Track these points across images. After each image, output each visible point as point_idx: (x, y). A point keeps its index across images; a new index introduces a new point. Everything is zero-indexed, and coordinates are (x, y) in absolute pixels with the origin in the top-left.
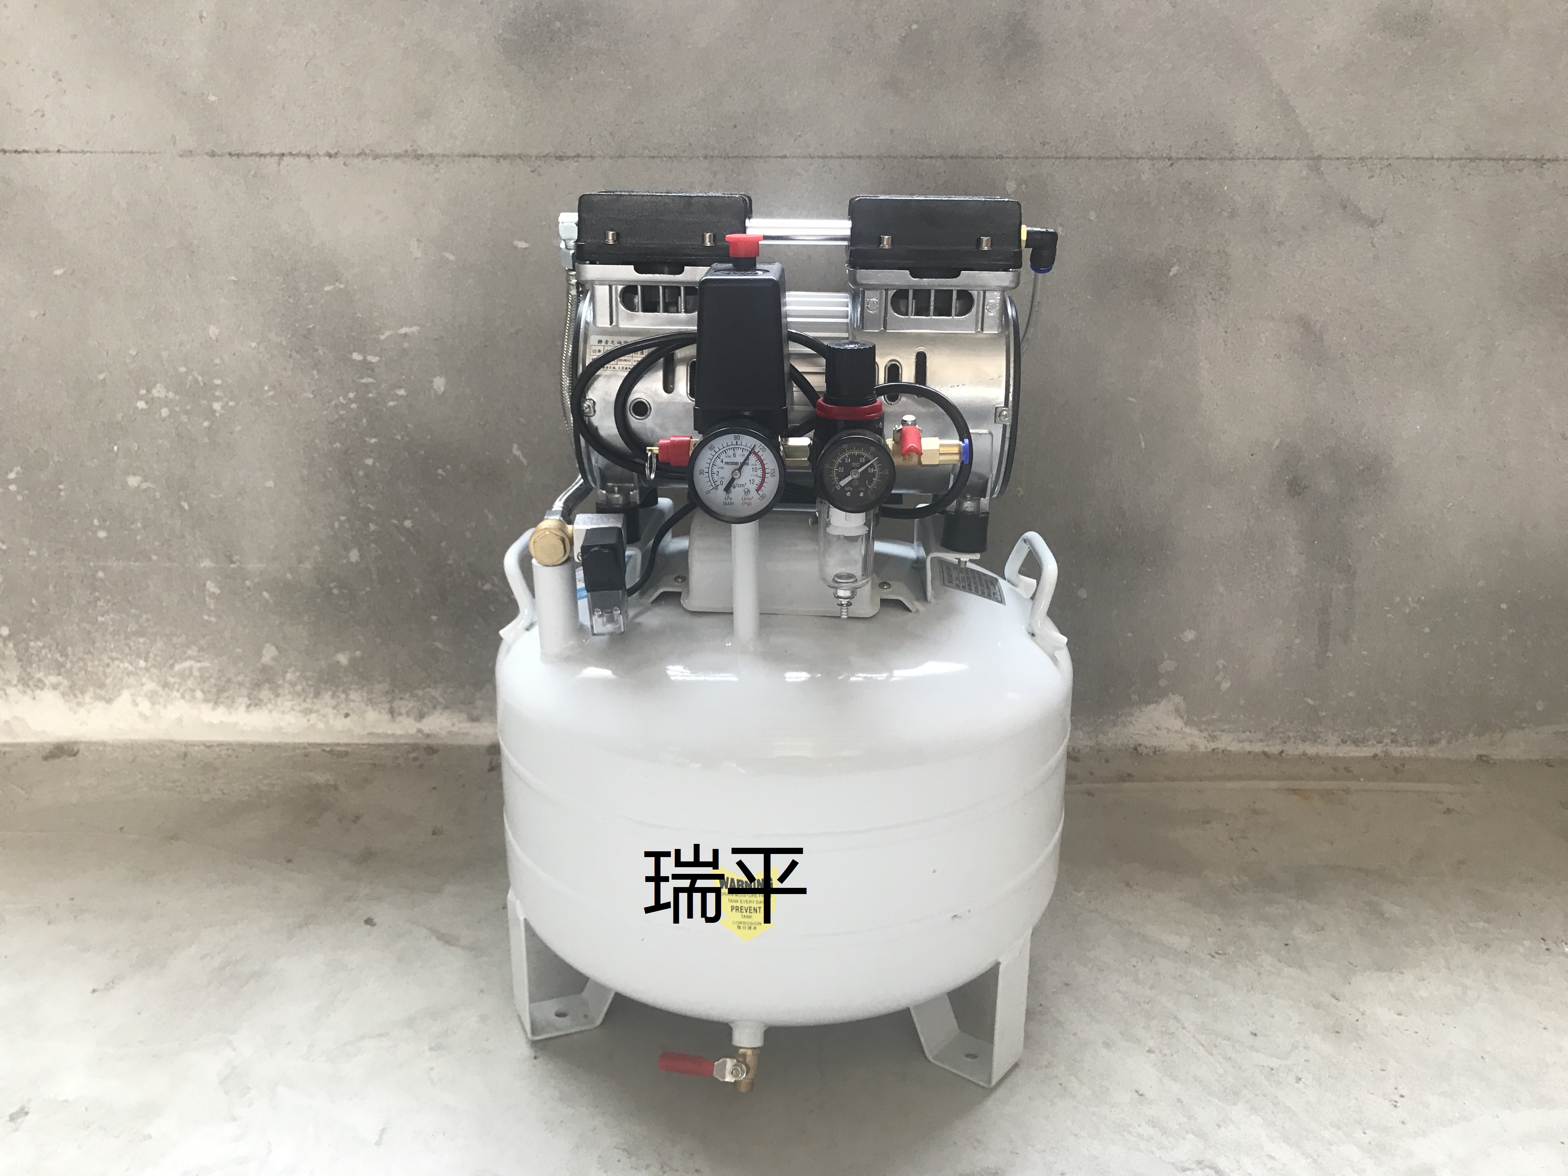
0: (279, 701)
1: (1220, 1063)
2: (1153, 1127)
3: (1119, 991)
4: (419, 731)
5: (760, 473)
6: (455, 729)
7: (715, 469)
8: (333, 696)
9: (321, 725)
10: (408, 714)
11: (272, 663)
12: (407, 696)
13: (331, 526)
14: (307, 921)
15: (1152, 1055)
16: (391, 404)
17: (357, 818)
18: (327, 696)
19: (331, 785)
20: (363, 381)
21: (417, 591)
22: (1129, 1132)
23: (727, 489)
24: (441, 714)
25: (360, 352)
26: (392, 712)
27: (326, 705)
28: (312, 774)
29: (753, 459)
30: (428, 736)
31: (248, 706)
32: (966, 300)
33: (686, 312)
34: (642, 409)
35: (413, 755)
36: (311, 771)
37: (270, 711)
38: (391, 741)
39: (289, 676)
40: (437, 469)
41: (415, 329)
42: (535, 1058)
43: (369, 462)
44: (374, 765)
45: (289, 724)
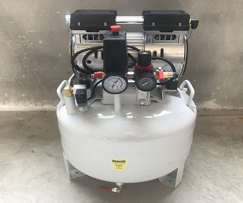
0: (10, 103)
1: (226, 182)
2: (212, 197)
3: (203, 165)
4: (42, 108)
5: (121, 83)
6: (50, 108)
7: (109, 83)
8: (22, 102)
9: (20, 108)
10: (40, 105)
11: (7, 96)
12: (39, 102)
13: (18, 70)
14: (19, 152)
15: (211, 180)
16: (29, 46)
17: (29, 128)
18: (21, 102)
19: (23, 120)
20: (22, 42)
21: (39, 83)
22: (206, 198)
23: (112, 87)
24: (47, 105)
25: (20, 36)
26: (36, 105)
27: (21, 104)
28: (18, 118)
29: (119, 80)
30: (44, 109)
31: (3, 104)
32: (174, 37)
33: (100, 40)
34: (89, 62)
35: (41, 113)
36: (18, 117)
37: (8, 105)
38: (36, 110)
39: (11, 99)
40: (41, 59)
41: (34, 31)
42: (71, 183)
43: (25, 58)
44: (33, 116)
45: (13, 107)
